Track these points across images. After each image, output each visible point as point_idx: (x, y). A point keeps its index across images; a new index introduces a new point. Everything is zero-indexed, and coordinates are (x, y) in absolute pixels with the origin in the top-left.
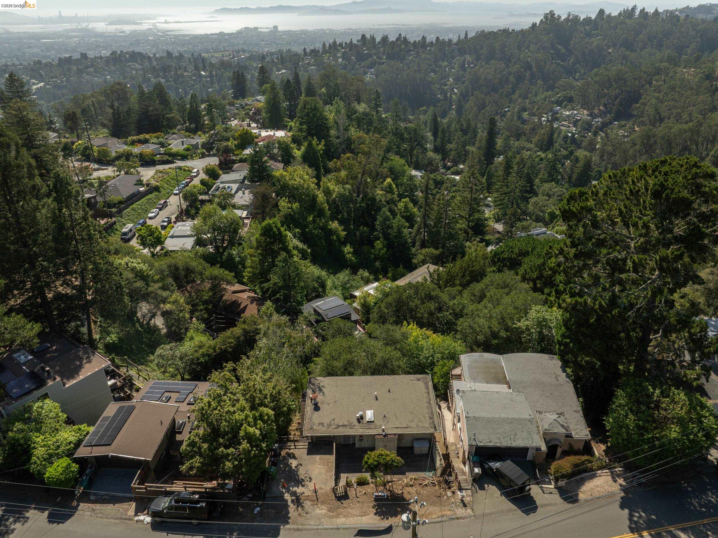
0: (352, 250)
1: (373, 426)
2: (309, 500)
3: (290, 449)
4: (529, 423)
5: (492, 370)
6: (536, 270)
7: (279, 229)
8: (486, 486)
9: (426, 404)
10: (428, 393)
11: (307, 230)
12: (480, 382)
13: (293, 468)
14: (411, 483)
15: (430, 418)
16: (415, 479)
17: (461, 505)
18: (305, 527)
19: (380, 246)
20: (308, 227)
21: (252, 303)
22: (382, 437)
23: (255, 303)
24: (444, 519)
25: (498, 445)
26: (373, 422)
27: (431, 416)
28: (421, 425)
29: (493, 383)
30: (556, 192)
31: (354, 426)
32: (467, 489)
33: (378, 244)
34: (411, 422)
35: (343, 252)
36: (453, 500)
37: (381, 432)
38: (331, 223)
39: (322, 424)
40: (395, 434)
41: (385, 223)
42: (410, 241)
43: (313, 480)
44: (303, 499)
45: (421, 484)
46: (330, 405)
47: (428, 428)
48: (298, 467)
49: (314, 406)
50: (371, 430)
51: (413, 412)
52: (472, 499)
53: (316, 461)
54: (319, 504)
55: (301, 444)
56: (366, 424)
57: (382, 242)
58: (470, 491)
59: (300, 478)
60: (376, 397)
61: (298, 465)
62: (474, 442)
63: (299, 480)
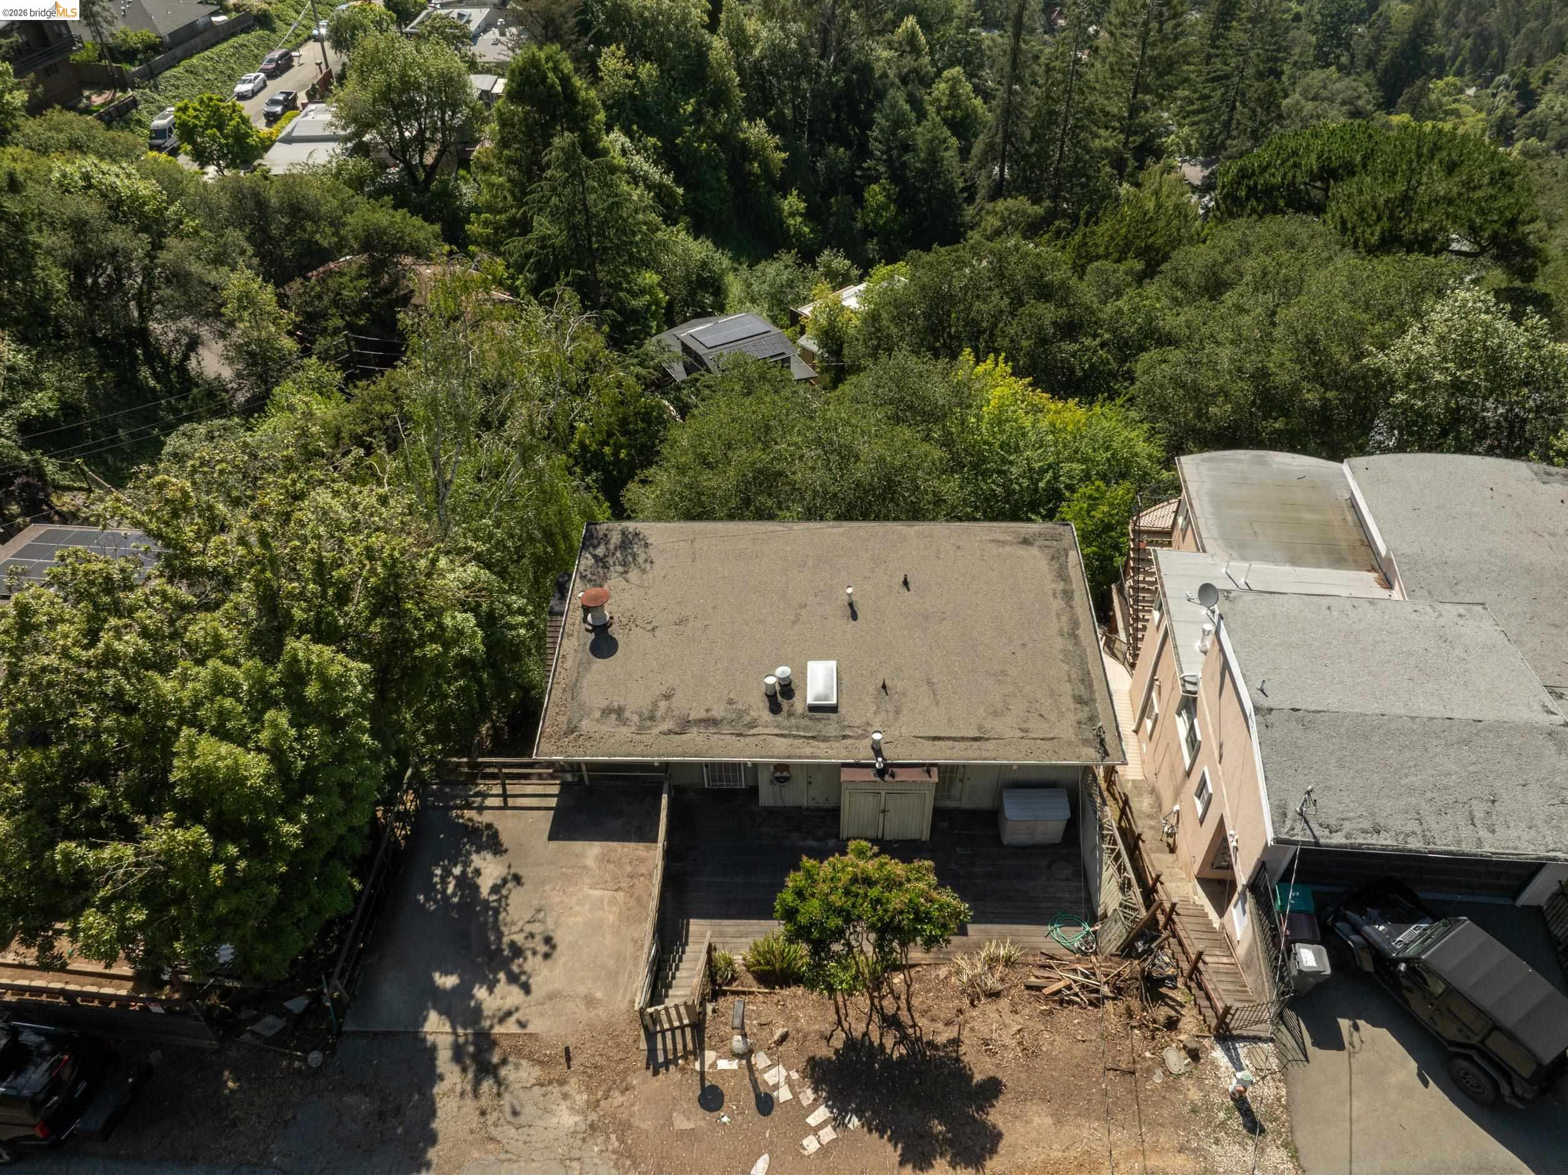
0: (803, 205)
1: (832, 730)
2: (530, 1058)
3: (481, 809)
4: (1551, 748)
5: (1309, 516)
6: (1379, 219)
7: (565, 80)
8: (1344, 1024)
9: (1059, 643)
10: (1068, 595)
11: (679, 141)
12: (1264, 558)
13: (485, 891)
14: (992, 982)
15: (1080, 700)
16: (1009, 962)
17: (1236, 1122)
19: (881, 198)
20: (680, 133)
22: (869, 775)
25: (1415, 844)
26: (833, 709)
27: (1083, 691)
28: (1038, 728)
29: (1318, 565)
30: (1339, 92)
31: (752, 725)
32: (1256, 1039)
33: (875, 194)
34: (995, 714)
35: (780, 210)
36: (1194, 1095)
37: (864, 754)
38: (745, 124)
39: (620, 711)
40: (927, 768)
41: (894, 134)
42: (961, 185)
43: (562, 954)
44: (505, 1043)
45: (1039, 989)
46: (658, 633)
47: (1069, 743)
48: (504, 892)
49: (592, 636)
50: (823, 745)
51: (1004, 673)
52: (1283, 1092)
53: (584, 867)
54: (573, 1080)
55: (529, 790)
56: (803, 716)
57: (884, 189)
58: (1268, 1047)
59: (506, 940)
60: (851, 605)
61: (505, 881)
62: (1299, 825)
63: (500, 950)
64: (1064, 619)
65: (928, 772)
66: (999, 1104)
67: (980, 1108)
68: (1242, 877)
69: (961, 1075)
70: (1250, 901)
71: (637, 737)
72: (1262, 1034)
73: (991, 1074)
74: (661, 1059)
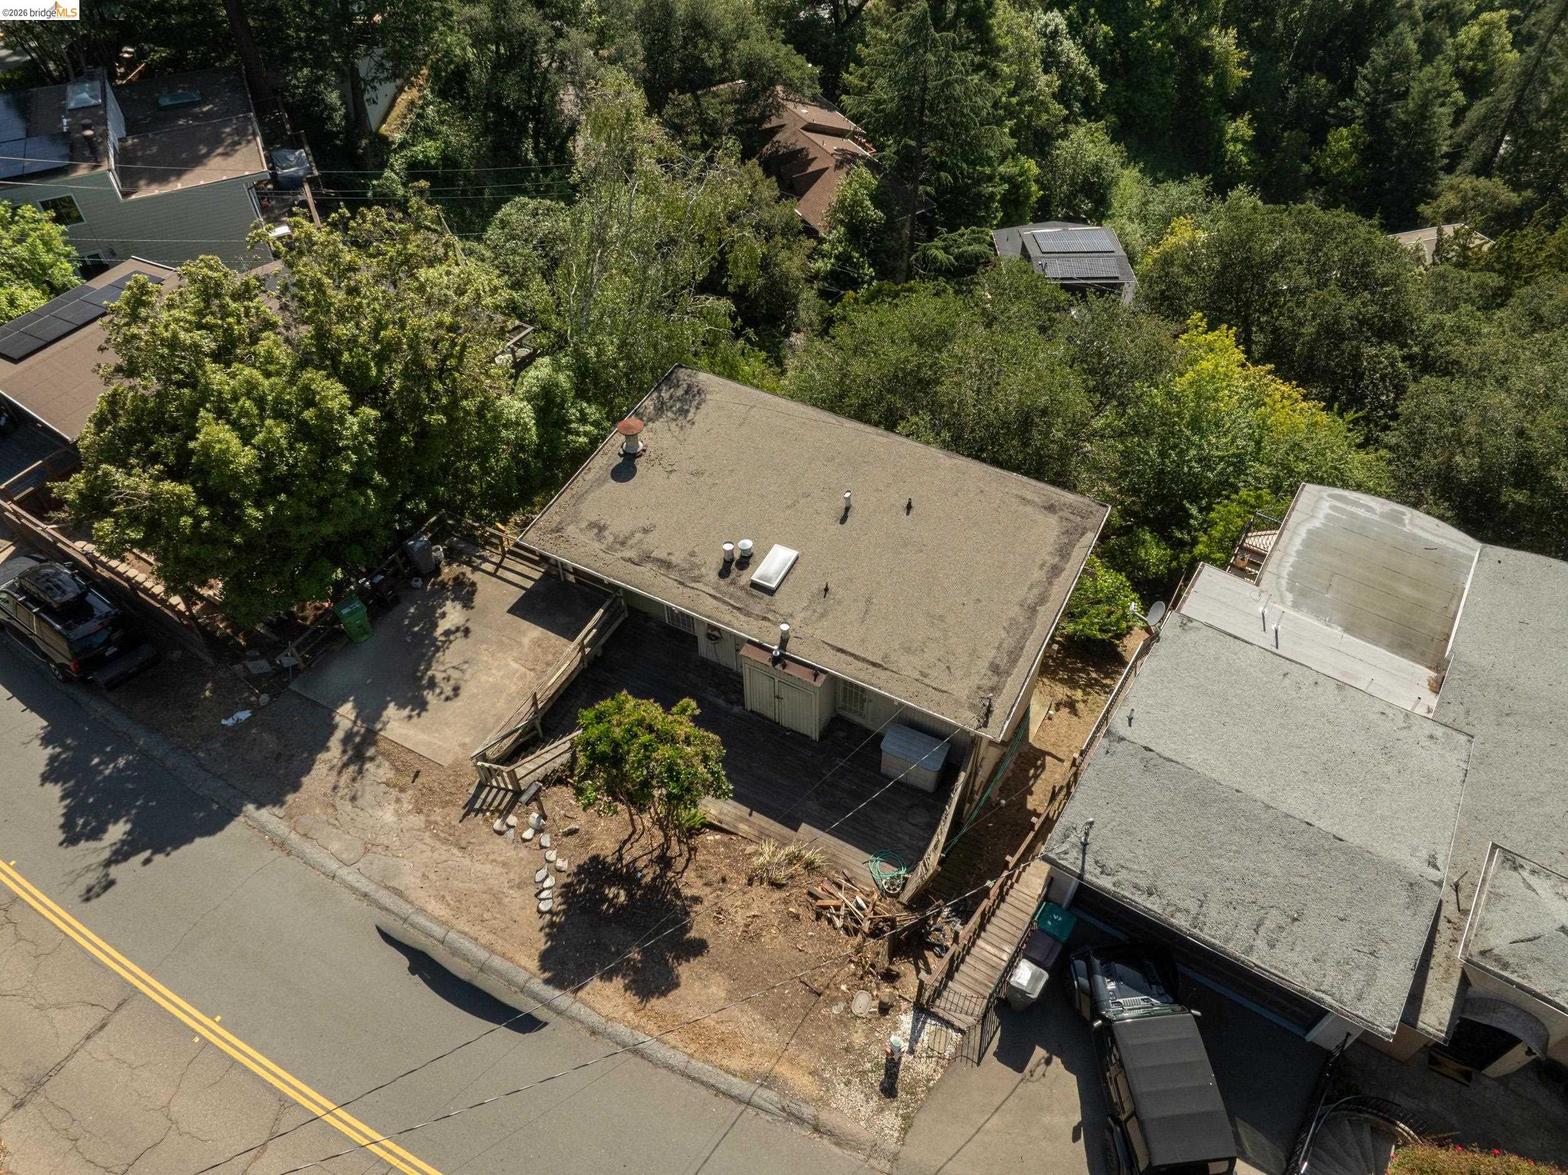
0: (1251, 132)
1: (757, 608)
2: (393, 761)
3: (476, 569)
4: (1403, 897)
5: (1406, 590)
8: (1039, 1053)
9: (1015, 611)
10: (1055, 571)
12: (1318, 613)
13: (439, 631)
14: (781, 875)
15: (995, 669)
16: (810, 866)
18: (308, 848)
21: (839, 167)
22: (765, 658)
24: (764, 1097)
25: (1181, 922)
26: (771, 592)
27: (1003, 662)
28: (938, 677)
29: (1376, 642)
31: (697, 579)
32: (949, 1024)
34: (909, 650)
35: (1222, 133)
36: (858, 1039)
37: (771, 640)
38: (1214, 30)
39: (601, 529)
40: (817, 672)
41: (1389, 76)
42: (1445, 149)
43: (459, 703)
44: (383, 745)
45: (816, 898)
46: (673, 476)
47: (957, 702)
48: (452, 637)
49: (620, 460)
50: (742, 618)
51: (942, 618)
52: (937, 1077)
53: (520, 644)
54: (410, 792)
55: (519, 568)
56: (742, 588)
57: (1354, 135)
58: (956, 1037)
59: (429, 673)
60: (847, 509)
61: (458, 629)
62: (1075, 853)
63: (422, 678)
64: (1035, 591)
65: (816, 676)
66: (694, 962)
67: (677, 958)
71: (602, 555)
72: (957, 1023)
73: (705, 937)
74: (477, 806)
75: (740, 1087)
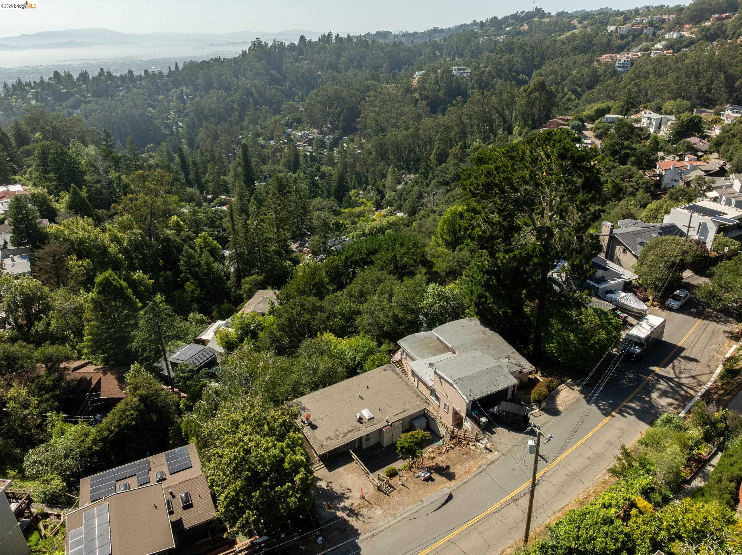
1: (376, 422)
2: (362, 507)
5: (431, 345)
8: (494, 430)
13: (326, 488)
14: (433, 456)
15: (418, 396)
16: (432, 452)
17: (487, 451)
18: (378, 530)
19: (192, 287)
21: (105, 374)
22: (389, 427)
23: (109, 373)
24: (484, 467)
26: (373, 418)
27: (417, 394)
28: (414, 404)
29: (439, 354)
31: (359, 428)
32: (482, 439)
34: (404, 405)
36: (479, 451)
37: (385, 423)
38: (133, 273)
39: (329, 438)
40: (399, 420)
41: (190, 262)
43: (353, 490)
44: (356, 508)
45: (441, 453)
46: (324, 419)
47: (421, 405)
48: (330, 486)
49: (309, 426)
50: (376, 425)
51: (400, 397)
52: (491, 444)
53: (342, 473)
54: (375, 506)
55: (316, 466)
56: (368, 422)
57: (192, 283)
58: (485, 439)
59: (339, 493)
60: (360, 397)
61: (328, 484)
62: (471, 397)
63: (339, 496)
66: (451, 469)
67: (448, 470)
68: (463, 415)
69: (442, 468)
70: (468, 419)
71: (337, 441)
72: (483, 437)
73: (446, 465)
75: (480, 470)
